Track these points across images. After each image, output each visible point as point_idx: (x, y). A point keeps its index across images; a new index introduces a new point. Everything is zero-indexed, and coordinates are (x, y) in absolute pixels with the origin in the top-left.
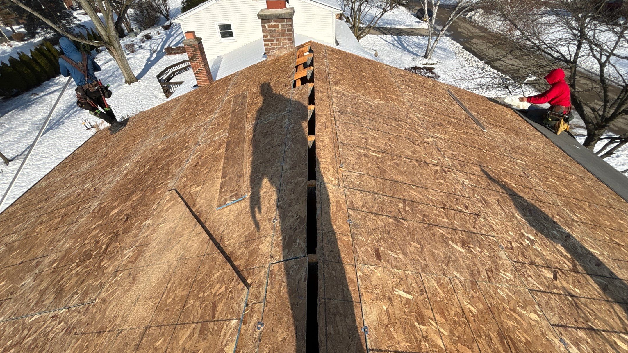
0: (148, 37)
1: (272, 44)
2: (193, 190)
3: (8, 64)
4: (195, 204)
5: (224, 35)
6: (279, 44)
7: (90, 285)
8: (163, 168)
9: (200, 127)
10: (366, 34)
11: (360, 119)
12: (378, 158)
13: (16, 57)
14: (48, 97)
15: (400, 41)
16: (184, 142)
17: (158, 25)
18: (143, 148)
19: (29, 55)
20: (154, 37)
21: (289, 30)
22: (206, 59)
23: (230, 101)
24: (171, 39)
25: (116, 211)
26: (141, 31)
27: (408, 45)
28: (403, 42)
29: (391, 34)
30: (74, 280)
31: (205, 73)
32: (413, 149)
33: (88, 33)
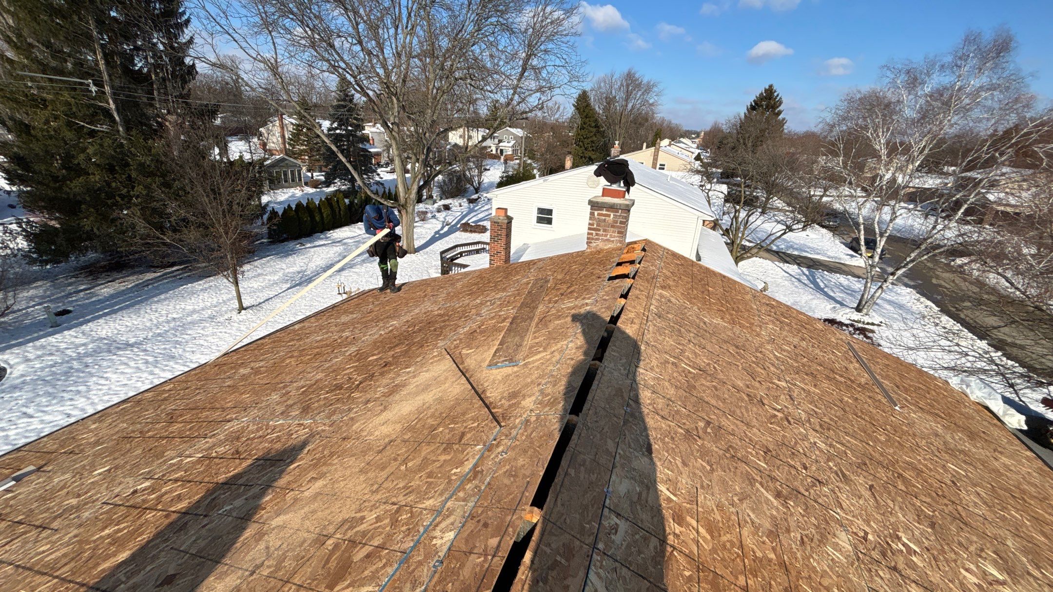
0: (447, 208)
1: (597, 234)
2: (464, 351)
3: (294, 207)
4: (463, 363)
5: (540, 220)
6: (606, 236)
7: (338, 408)
8: (435, 330)
9: (487, 302)
10: (753, 256)
11: (682, 330)
12: (690, 372)
13: (304, 203)
14: (312, 250)
15: (813, 277)
16: (464, 311)
17: (463, 197)
18: (417, 311)
19: (317, 203)
20: (454, 209)
21: (621, 223)
22: (510, 242)
23: (528, 283)
24: (472, 215)
25: (375, 357)
26: (441, 199)
27: (826, 286)
28: (818, 280)
29: (798, 264)
30: (322, 403)
31: (503, 257)
32: (748, 383)
33: (385, 192)
